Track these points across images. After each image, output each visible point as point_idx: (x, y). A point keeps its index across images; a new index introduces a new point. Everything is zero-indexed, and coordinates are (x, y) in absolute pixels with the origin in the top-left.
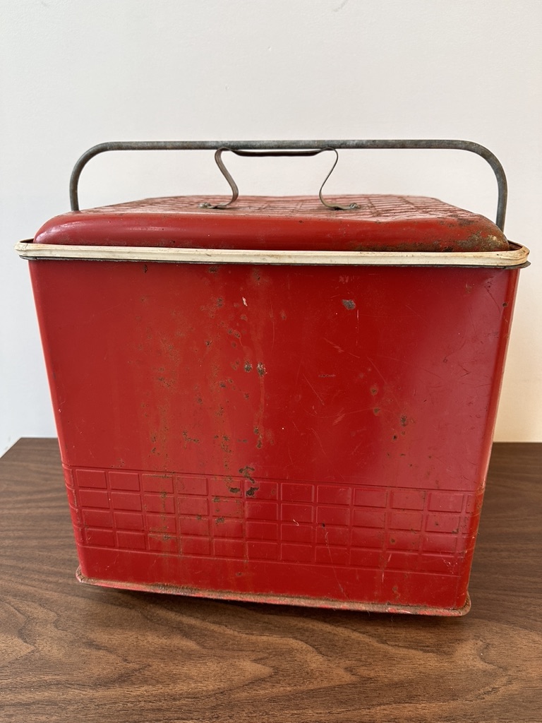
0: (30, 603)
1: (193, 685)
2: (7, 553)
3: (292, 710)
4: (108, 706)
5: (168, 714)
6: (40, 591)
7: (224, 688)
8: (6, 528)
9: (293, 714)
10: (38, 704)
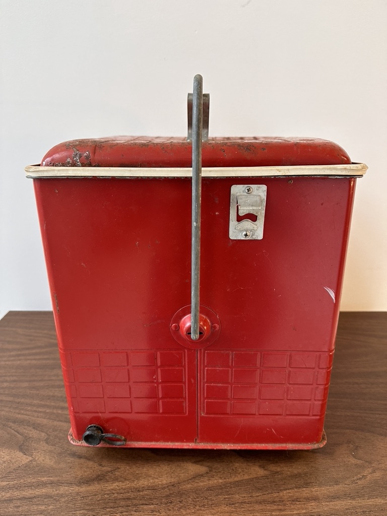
0: (26, 427)
1: (151, 481)
2: (6, 392)
3: (225, 495)
4: (90, 498)
5: (135, 502)
6: (33, 418)
7: (174, 482)
8: (4, 374)
9: (225, 498)
10: (38, 498)
